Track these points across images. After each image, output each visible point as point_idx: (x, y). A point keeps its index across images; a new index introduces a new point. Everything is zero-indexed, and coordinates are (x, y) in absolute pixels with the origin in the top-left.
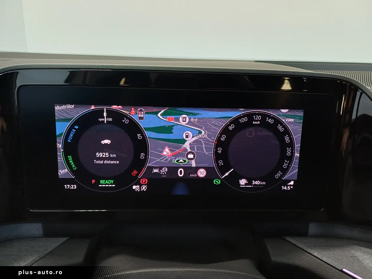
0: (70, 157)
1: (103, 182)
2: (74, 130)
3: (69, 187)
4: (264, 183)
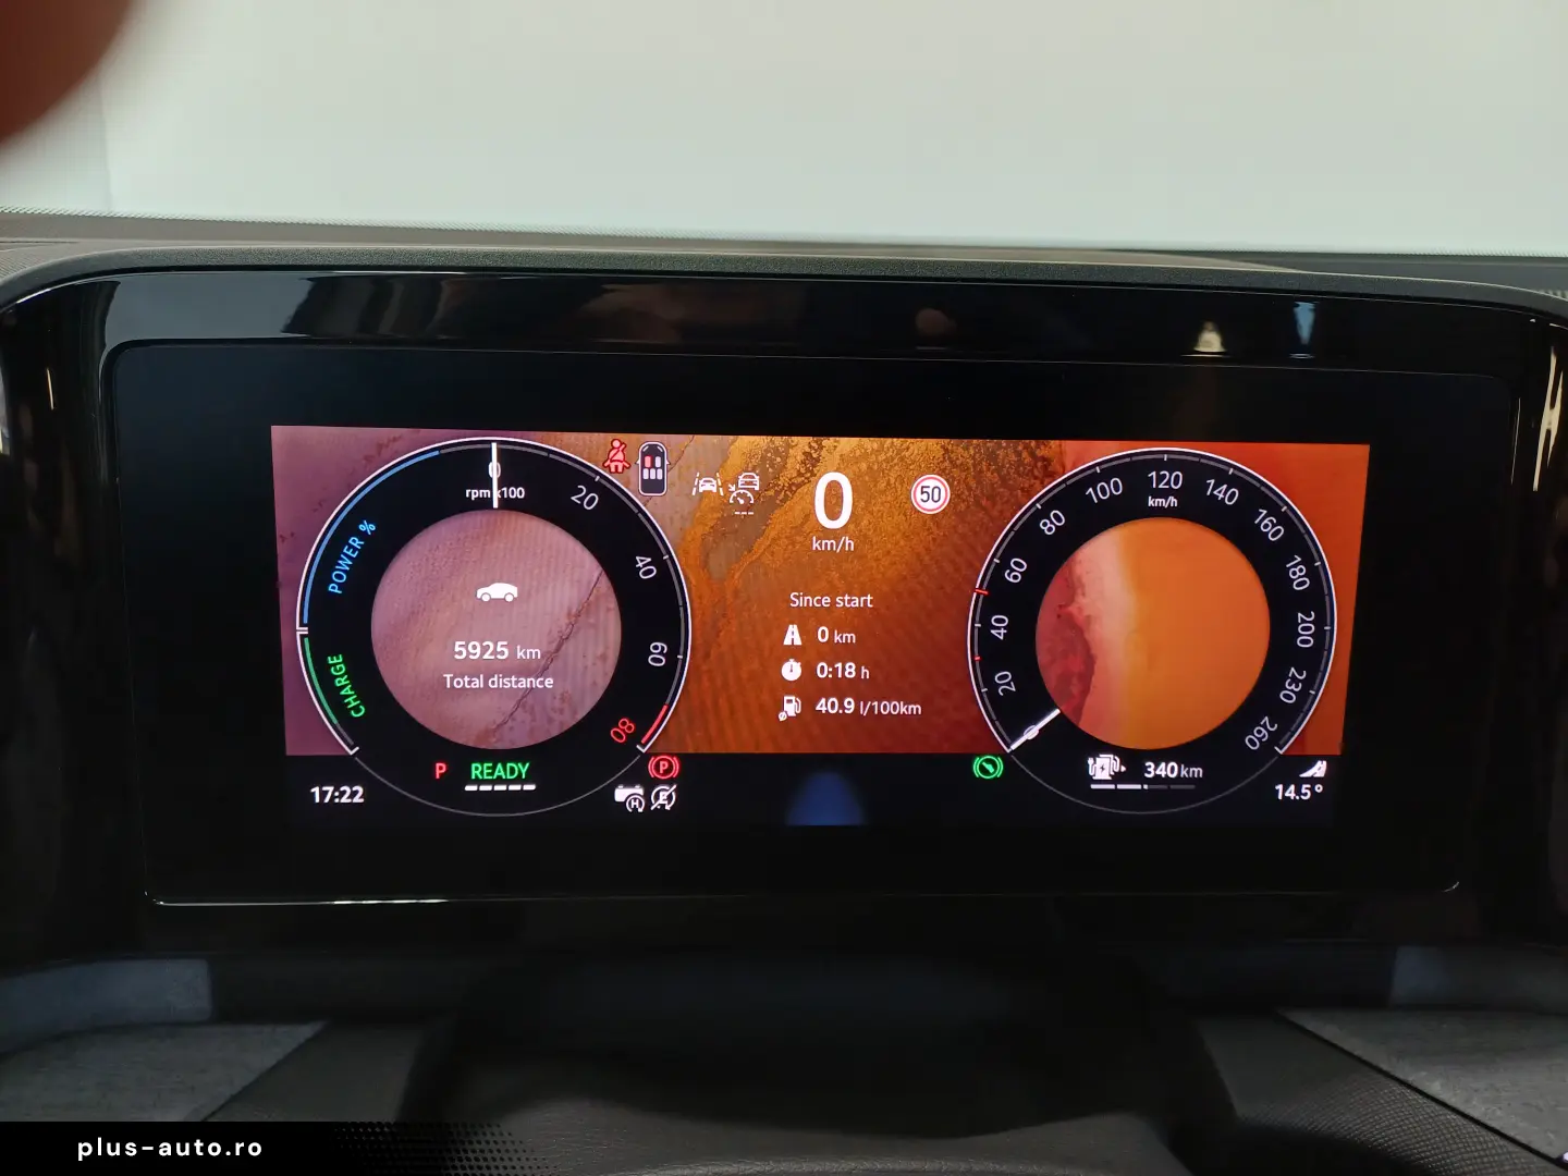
0: (337, 663)
1: (482, 773)
2: (356, 542)
3: (333, 792)
4: (1196, 770)
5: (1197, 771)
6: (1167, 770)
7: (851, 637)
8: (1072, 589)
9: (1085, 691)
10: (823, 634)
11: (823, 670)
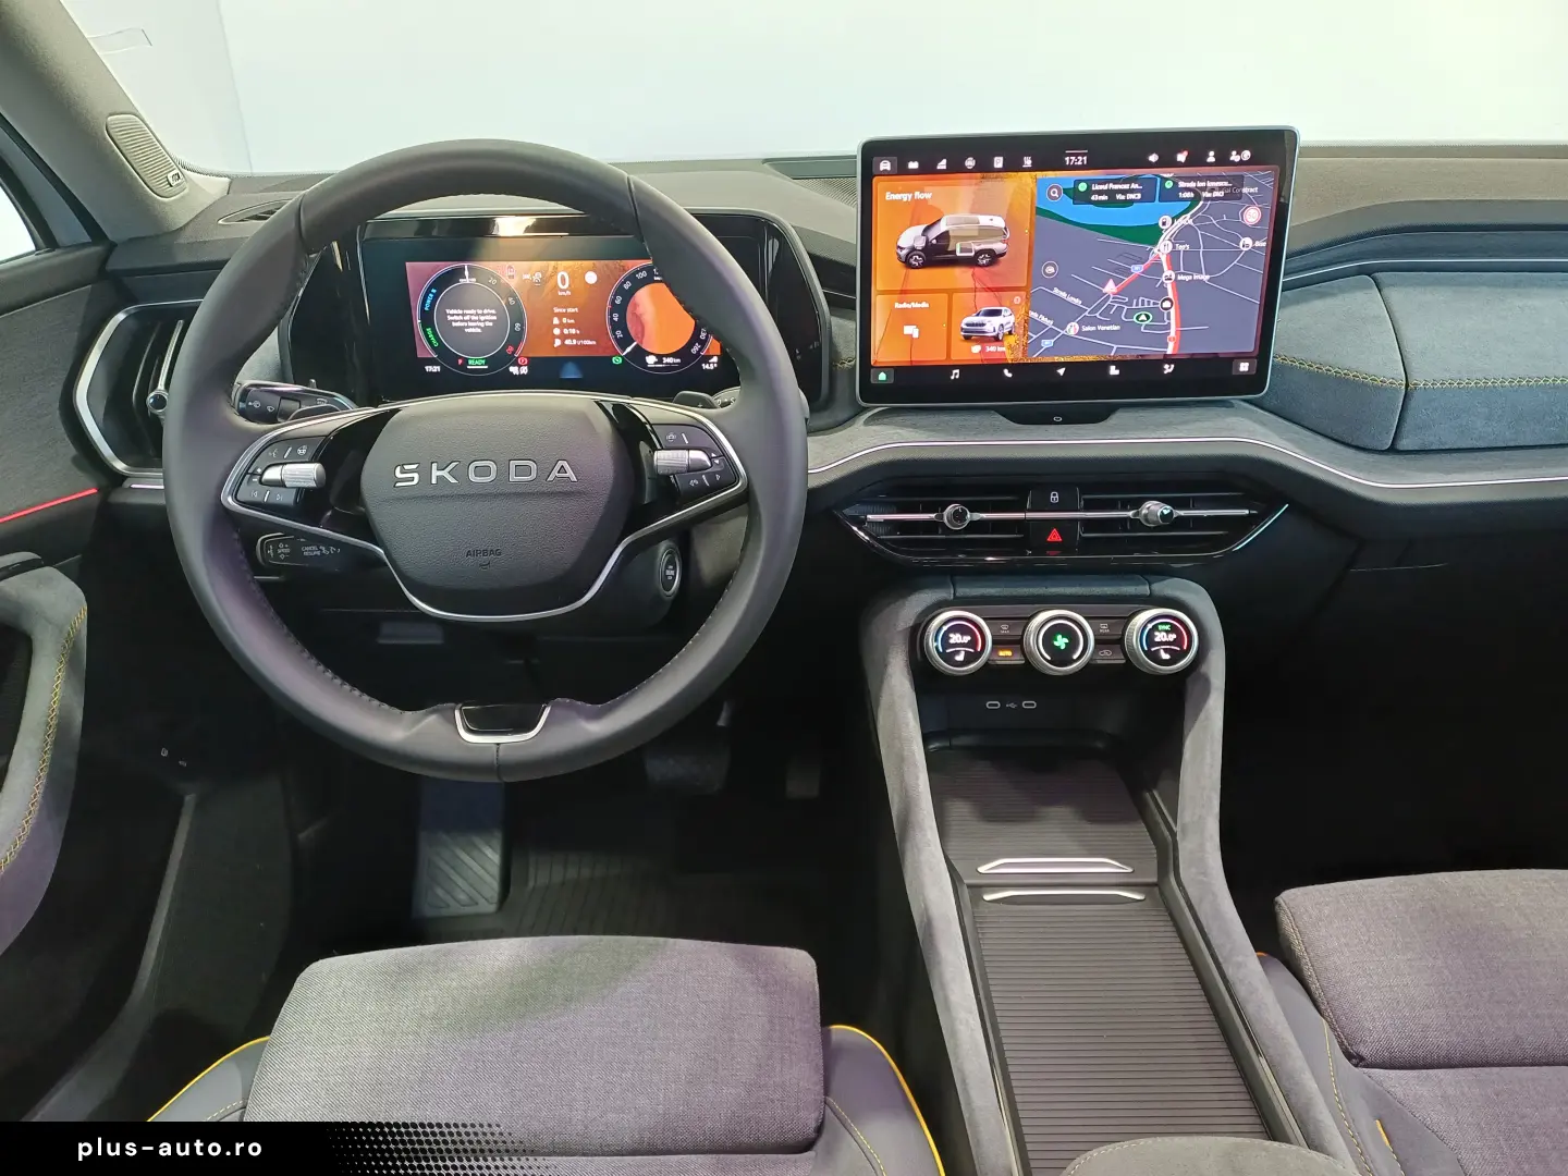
0: (428, 330)
2: (431, 295)
3: (431, 368)
5: (678, 361)
6: (670, 360)
7: (572, 321)
8: (636, 305)
9: (643, 335)
10: (565, 320)
11: (566, 331)
